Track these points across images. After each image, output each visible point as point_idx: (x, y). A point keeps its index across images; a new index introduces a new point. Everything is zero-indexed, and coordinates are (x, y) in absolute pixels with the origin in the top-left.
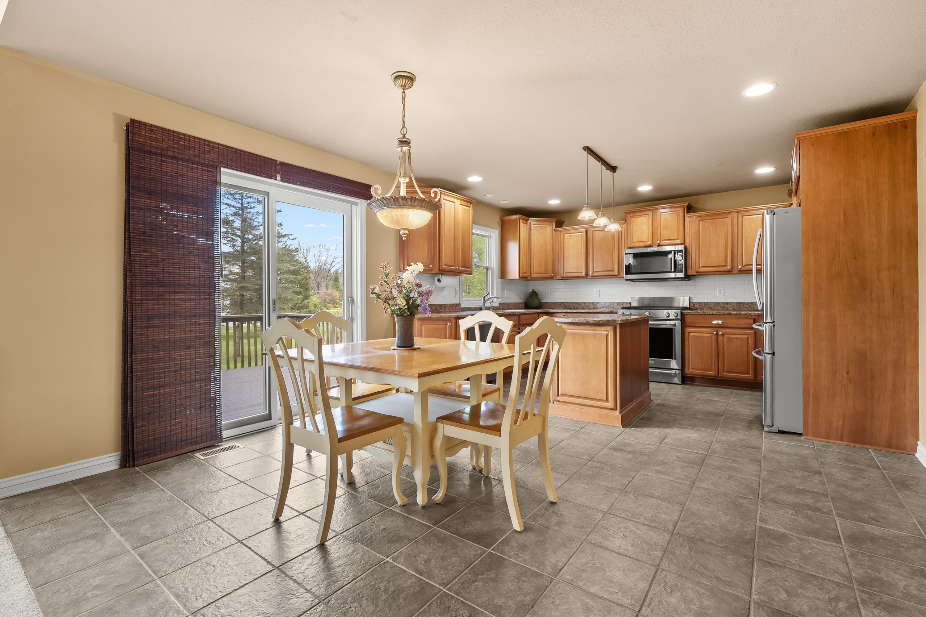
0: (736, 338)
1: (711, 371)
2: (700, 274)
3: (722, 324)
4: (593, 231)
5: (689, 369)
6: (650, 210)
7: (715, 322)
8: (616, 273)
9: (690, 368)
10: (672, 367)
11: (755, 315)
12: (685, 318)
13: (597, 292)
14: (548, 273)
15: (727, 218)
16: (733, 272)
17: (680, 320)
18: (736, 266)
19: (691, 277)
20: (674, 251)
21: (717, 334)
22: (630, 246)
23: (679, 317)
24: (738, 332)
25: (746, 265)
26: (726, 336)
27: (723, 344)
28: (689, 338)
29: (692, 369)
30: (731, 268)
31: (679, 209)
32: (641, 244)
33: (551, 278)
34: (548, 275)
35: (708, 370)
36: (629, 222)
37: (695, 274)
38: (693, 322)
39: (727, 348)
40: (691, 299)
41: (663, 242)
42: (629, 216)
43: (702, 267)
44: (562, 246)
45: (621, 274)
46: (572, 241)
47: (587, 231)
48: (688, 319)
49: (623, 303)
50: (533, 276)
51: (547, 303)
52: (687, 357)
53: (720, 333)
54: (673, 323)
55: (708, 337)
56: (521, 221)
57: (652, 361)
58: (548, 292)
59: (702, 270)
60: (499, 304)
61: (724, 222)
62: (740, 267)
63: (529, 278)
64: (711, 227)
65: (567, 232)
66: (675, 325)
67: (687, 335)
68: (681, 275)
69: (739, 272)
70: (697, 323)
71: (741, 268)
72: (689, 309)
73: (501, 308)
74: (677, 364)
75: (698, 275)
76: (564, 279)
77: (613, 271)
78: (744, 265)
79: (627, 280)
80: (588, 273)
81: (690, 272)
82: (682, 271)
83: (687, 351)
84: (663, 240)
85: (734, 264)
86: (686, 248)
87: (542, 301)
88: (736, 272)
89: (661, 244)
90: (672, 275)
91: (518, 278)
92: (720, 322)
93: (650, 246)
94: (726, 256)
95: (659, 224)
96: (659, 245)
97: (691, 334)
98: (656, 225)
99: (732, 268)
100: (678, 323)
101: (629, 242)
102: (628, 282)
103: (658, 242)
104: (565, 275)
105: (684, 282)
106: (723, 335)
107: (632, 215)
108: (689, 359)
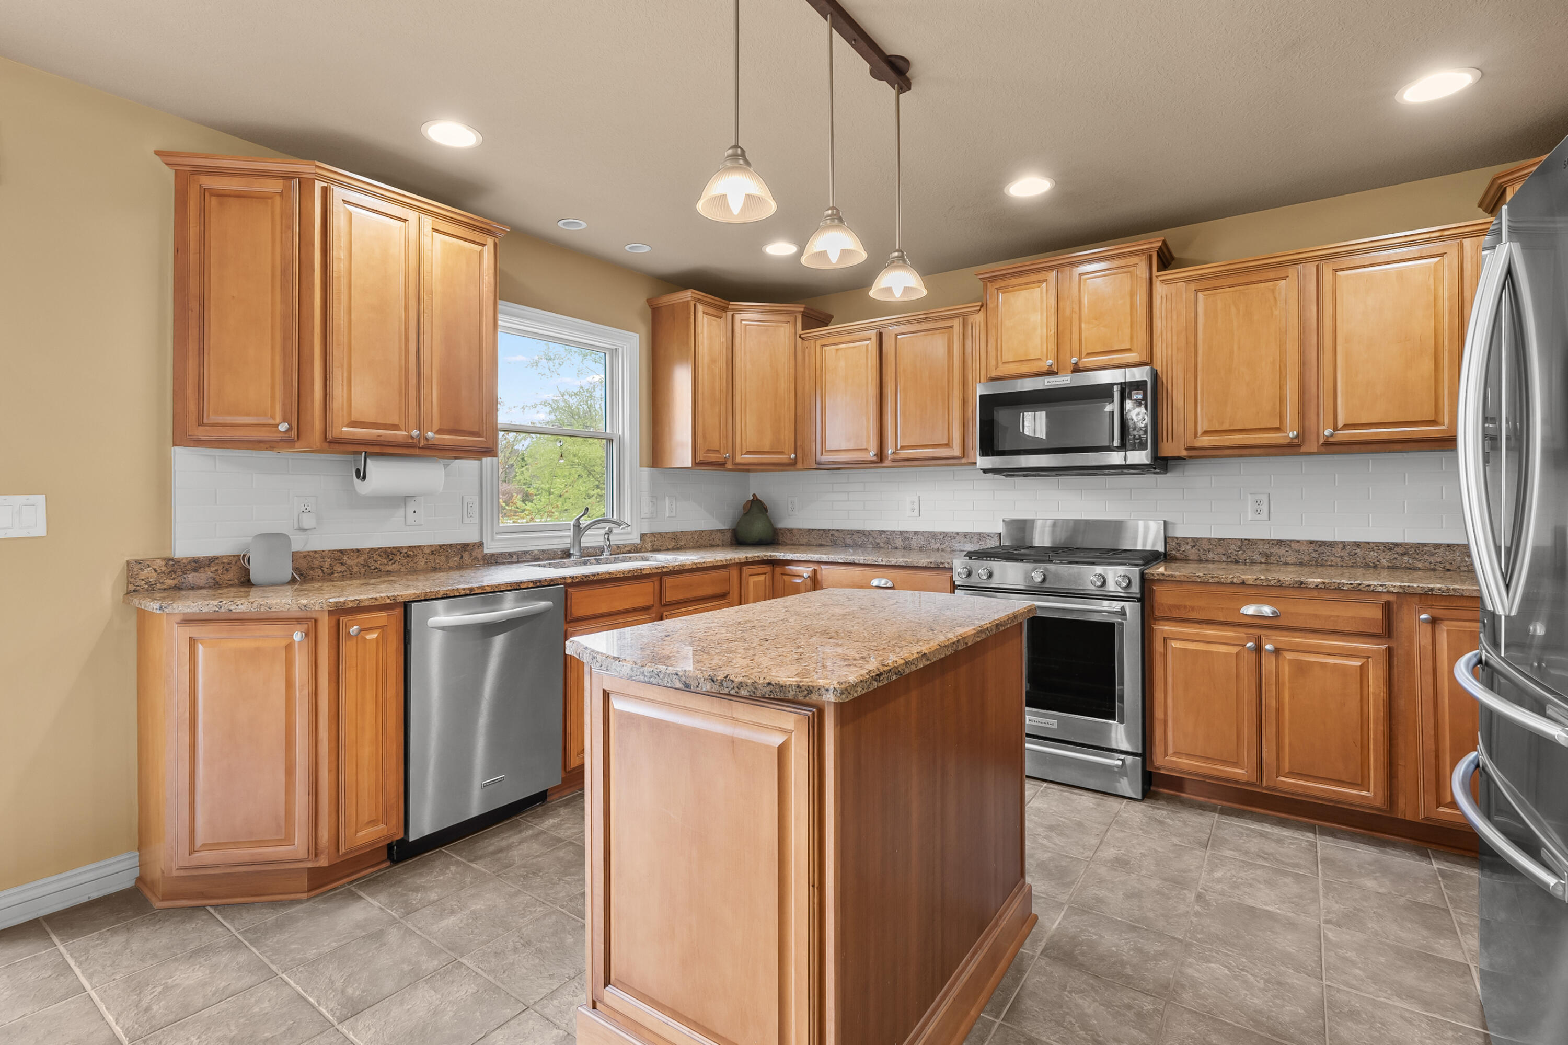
0: (1323, 665)
1: (1236, 764)
2: (1197, 455)
3: (1276, 616)
4: (897, 335)
5: (1166, 755)
6: (1051, 268)
7: (1250, 610)
8: (956, 451)
9: (1170, 751)
10: (1114, 746)
11: (1388, 592)
12: (1152, 592)
13: (913, 503)
14: (782, 453)
15: (1285, 278)
16: (1303, 449)
17: (1139, 600)
18: (1314, 428)
19: (1170, 463)
20: (1121, 384)
21: (1259, 649)
22: (993, 374)
23: (1136, 589)
24: (1331, 647)
25: (1346, 426)
26: (1289, 656)
27: (1277, 684)
28: (1165, 655)
29: (1176, 754)
30: (1297, 437)
31: (1136, 260)
32: (1025, 369)
33: (792, 465)
34: (783, 458)
35: (1225, 762)
36: (991, 305)
37: (1184, 453)
38: (1178, 607)
39: (1292, 697)
40: (1170, 527)
41: (1087, 361)
42: (991, 287)
43: (1206, 433)
44: (818, 380)
45: (971, 453)
46: (842, 364)
47: (880, 335)
48: (1164, 597)
49: (980, 534)
50: (740, 458)
51: (790, 530)
52: (1158, 713)
53: (1269, 647)
54: (1117, 606)
55: (1226, 655)
56: (700, 308)
58: (792, 503)
59: (1205, 441)
60: (643, 536)
61: (1273, 291)
62: (1327, 433)
63: (729, 466)
64: (1233, 310)
65: (831, 340)
66: (1123, 613)
67: (1158, 646)
68: (1140, 457)
69: (1323, 449)
70: (1193, 609)
71: (1332, 435)
72: (1164, 557)
73: (649, 546)
74: (1129, 736)
75: (1190, 457)
76: (822, 465)
77: (947, 445)
78: (1340, 425)
79: (985, 471)
80: (884, 452)
81: (1168, 449)
82: (1142, 446)
83: (1158, 695)
84: (1089, 355)
85: (1307, 424)
86: (1155, 376)
87: (781, 525)
88: (1314, 449)
89: (1081, 365)
90: (1116, 458)
91: (690, 464)
92: (1267, 610)
93: (1050, 373)
94: (1282, 400)
95: (1077, 309)
96: (1076, 369)
97: (1175, 644)
98: (1067, 310)
99: (1302, 435)
100: (1132, 609)
101: (992, 362)
102: (990, 475)
103: (1074, 360)
104: (828, 458)
105: (1149, 479)
106: (1277, 651)
107: (1001, 284)
108: (1166, 722)
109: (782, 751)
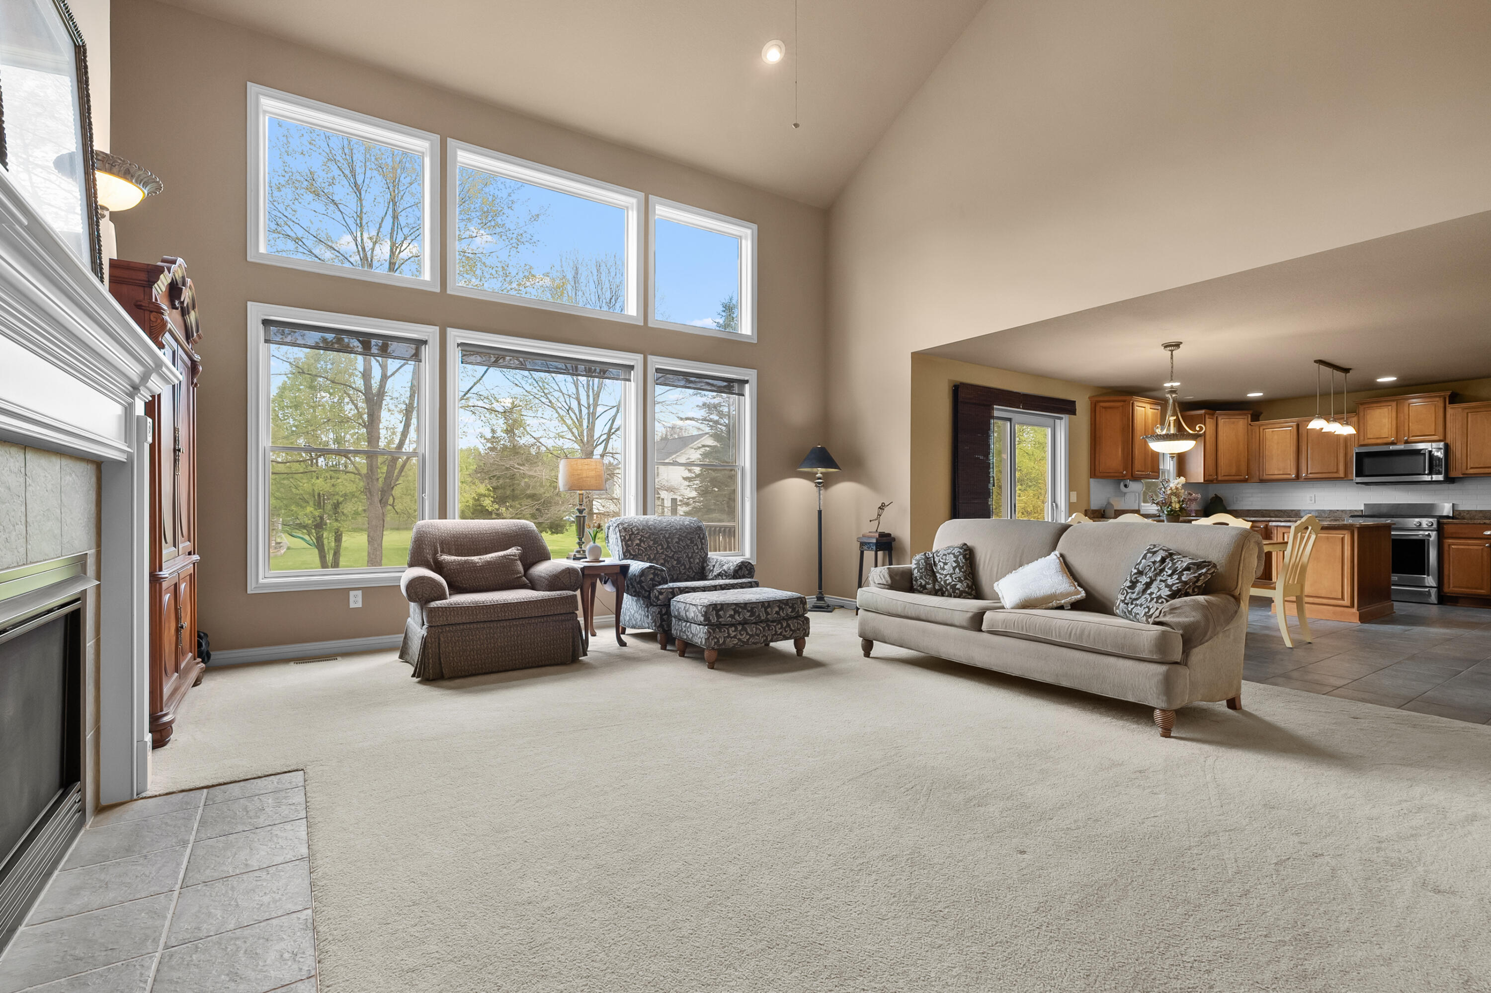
1: (1481, 589)
2: (1465, 478)
5: (1449, 587)
6: (1393, 401)
7: (1487, 533)
8: (1342, 474)
9: (1451, 586)
10: (1427, 585)
12: (1443, 528)
13: (1311, 497)
14: (1240, 475)
17: (1437, 531)
19: (1455, 480)
20: (1429, 449)
22: (1362, 443)
23: (1435, 526)
28: (1449, 551)
29: (1453, 587)
31: (1437, 399)
32: (1379, 441)
33: (1245, 480)
34: (1241, 477)
35: (1476, 588)
36: (1361, 414)
37: (1461, 476)
38: (1456, 533)
40: (1455, 506)
41: (1412, 439)
42: (1361, 407)
43: (1472, 468)
44: (1261, 443)
45: (1350, 476)
46: (1275, 436)
47: (1298, 426)
48: (1448, 529)
49: (1349, 509)
50: (1220, 478)
51: (1236, 511)
52: (1446, 572)
54: (1427, 533)
55: (1477, 550)
56: (1207, 416)
57: (1395, 578)
58: (1237, 498)
59: (1472, 471)
63: (1215, 481)
64: (1486, 421)
65: (1269, 427)
66: (1429, 535)
67: (1446, 547)
68: (1440, 477)
70: (1462, 534)
72: (1453, 518)
74: (1433, 581)
76: (1262, 481)
77: (1336, 472)
79: (1357, 483)
80: (1300, 475)
81: (1453, 474)
82: (1439, 473)
83: (1446, 566)
84: (1413, 436)
86: (1446, 446)
87: (1229, 508)
89: (1409, 440)
90: (1427, 478)
91: (1202, 481)
93: (1393, 443)
95: (1407, 417)
96: (1407, 442)
97: (1453, 546)
98: (1402, 418)
100: (1434, 535)
101: (1362, 438)
102: (1360, 485)
103: (1405, 438)
104: (1265, 477)
105: (1446, 486)
107: (1366, 406)
108: (1449, 576)
109: (1343, 539)
